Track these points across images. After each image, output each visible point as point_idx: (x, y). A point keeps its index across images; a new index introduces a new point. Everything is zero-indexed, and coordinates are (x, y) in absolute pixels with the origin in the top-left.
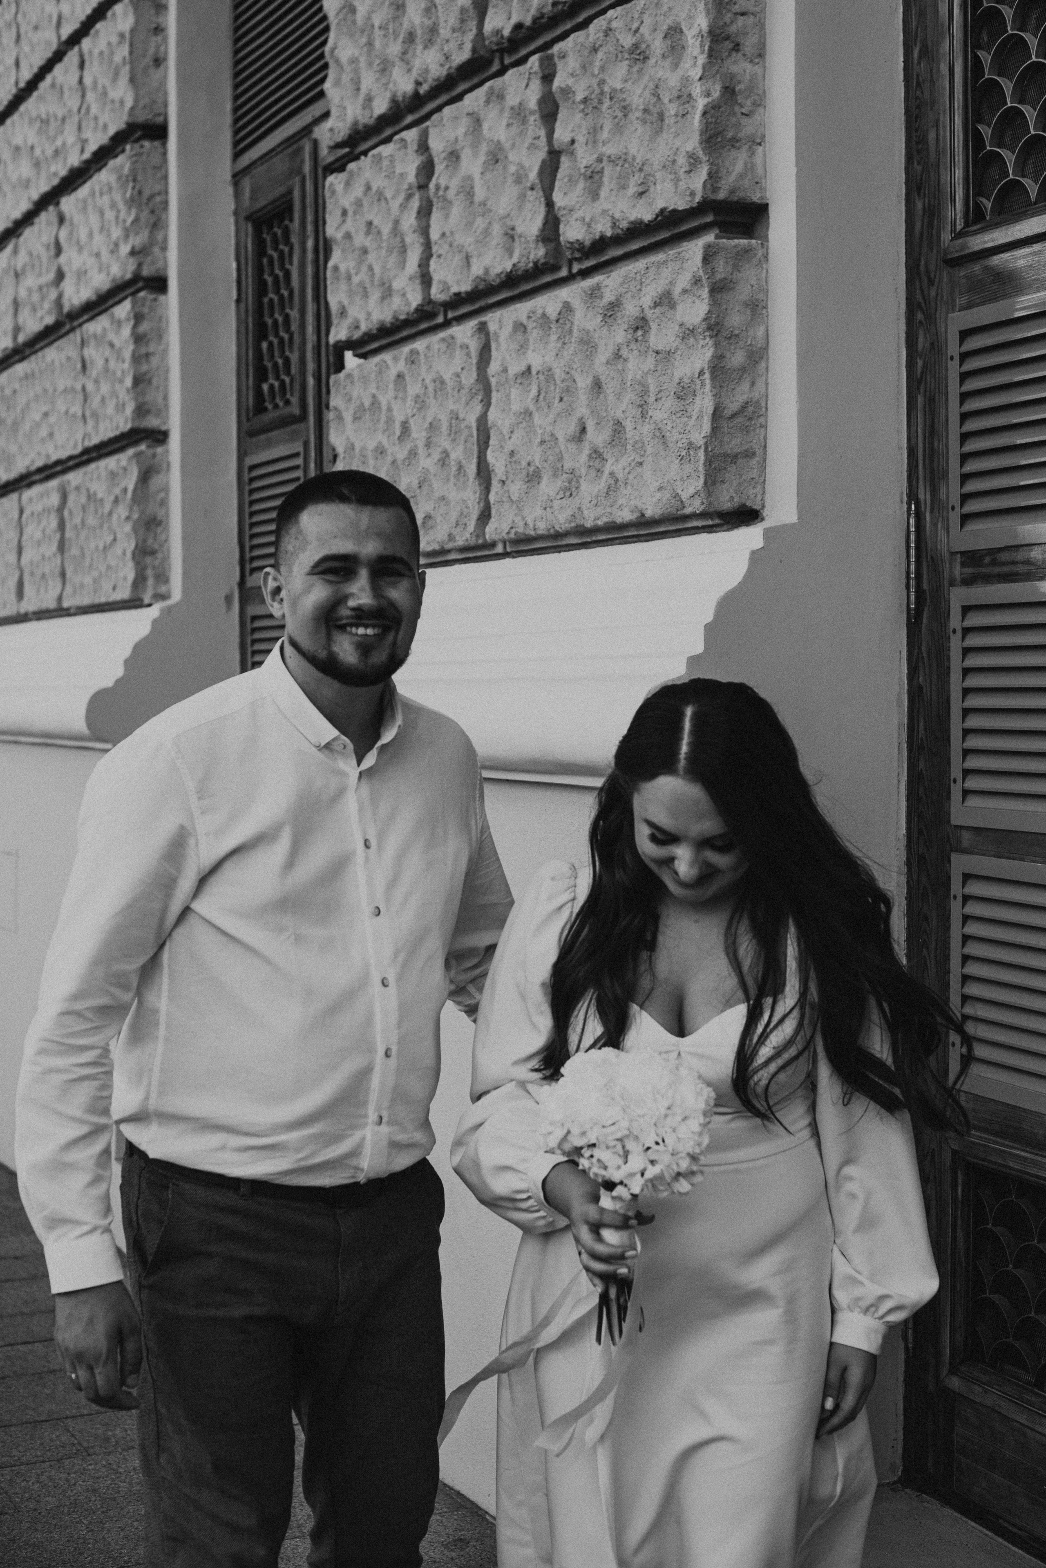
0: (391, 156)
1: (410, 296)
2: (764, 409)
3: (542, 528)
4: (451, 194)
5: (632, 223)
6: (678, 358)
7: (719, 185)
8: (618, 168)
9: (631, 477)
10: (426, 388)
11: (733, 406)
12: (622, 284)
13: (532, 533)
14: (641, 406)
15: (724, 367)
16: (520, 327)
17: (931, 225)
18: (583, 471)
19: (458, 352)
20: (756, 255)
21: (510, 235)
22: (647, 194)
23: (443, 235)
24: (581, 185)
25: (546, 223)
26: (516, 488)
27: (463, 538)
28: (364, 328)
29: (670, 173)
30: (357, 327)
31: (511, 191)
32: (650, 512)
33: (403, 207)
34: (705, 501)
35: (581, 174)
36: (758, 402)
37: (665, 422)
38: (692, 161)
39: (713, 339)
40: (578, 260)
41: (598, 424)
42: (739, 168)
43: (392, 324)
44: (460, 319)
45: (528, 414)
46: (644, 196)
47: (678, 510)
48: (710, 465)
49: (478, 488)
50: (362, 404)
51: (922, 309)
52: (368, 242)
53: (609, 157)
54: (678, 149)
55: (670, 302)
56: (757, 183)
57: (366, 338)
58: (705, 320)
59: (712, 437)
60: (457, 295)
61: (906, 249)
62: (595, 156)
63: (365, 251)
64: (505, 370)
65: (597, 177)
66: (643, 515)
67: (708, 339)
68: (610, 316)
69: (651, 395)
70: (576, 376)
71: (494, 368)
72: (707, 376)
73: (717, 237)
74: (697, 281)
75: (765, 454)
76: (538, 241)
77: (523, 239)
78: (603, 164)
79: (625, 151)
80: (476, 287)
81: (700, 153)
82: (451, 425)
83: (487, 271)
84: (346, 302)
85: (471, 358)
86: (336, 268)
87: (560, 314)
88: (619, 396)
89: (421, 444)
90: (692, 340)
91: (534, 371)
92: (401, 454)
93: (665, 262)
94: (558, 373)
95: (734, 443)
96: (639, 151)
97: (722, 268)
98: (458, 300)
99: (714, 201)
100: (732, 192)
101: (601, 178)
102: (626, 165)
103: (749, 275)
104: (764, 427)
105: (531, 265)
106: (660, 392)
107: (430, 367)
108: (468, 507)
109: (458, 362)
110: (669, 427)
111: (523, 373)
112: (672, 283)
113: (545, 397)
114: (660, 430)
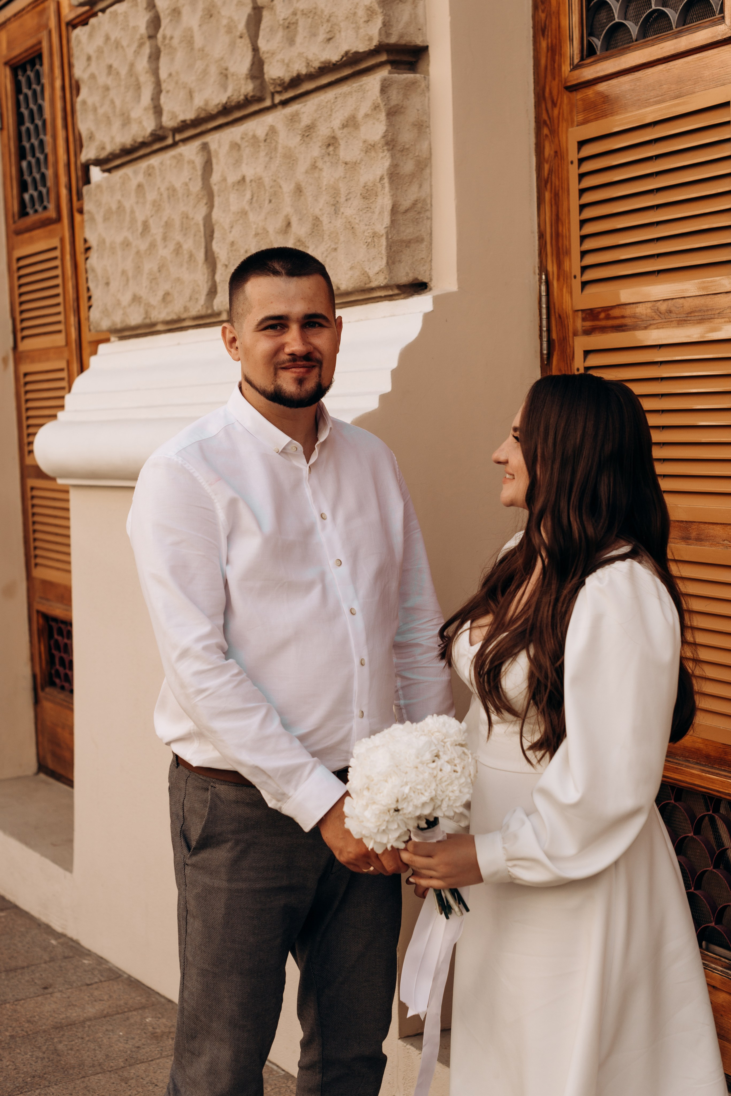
0: (126, 13)
1: (145, 124)
2: (429, 205)
4: (175, 42)
5: (322, 63)
6: (363, 167)
7: (390, 32)
8: (310, 20)
9: (328, 260)
10: (161, 195)
11: (406, 203)
12: (316, 111)
14: (334, 205)
15: (398, 174)
16: (235, 146)
17: (553, 60)
19: (186, 166)
20: (420, 86)
21: (225, 75)
22: (333, 40)
23: (170, 75)
24: (280, 34)
25: (253, 64)
27: (197, 308)
28: (109, 148)
29: (352, 23)
30: (103, 148)
31: (223, 41)
32: (345, 285)
33: (137, 53)
34: (387, 277)
35: (280, 25)
36: (424, 200)
37: (354, 217)
38: (370, 13)
39: (390, 152)
40: (279, 93)
41: (300, 219)
42: (405, 17)
43: (132, 145)
44: (185, 141)
45: (244, 213)
46: (331, 41)
47: (366, 284)
48: (390, 249)
49: (206, 271)
50: (110, 209)
51: (547, 125)
52: (109, 81)
53: (302, 11)
54: (357, 4)
55: (355, 124)
56: (420, 29)
57: (110, 157)
58: (384, 137)
59: (391, 227)
60: (184, 121)
61: (534, 79)
62: (291, 10)
63: (107, 89)
64: (225, 180)
65: (293, 27)
67: (386, 152)
68: (307, 136)
69: (342, 196)
70: (282, 183)
71: (215, 178)
72: (386, 181)
73: (390, 73)
74: (376, 108)
75: (431, 239)
76: (247, 78)
77: (235, 77)
78: (298, 17)
79: (314, 6)
80: (198, 115)
81: (376, 7)
82: (182, 223)
83: (207, 103)
84: (93, 128)
85: (196, 170)
86: (84, 102)
87: (267, 135)
88: (316, 198)
89: (159, 238)
90: (373, 154)
91: (248, 180)
92: (143, 246)
93: (350, 93)
94: (267, 181)
95: (408, 232)
96: (326, 6)
97: (395, 96)
98: (184, 126)
99: (388, 45)
100: (401, 36)
101: (296, 28)
102: (316, 17)
103: (415, 102)
104: (430, 219)
105: (242, 97)
106: (349, 194)
107: (164, 179)
108: (198, 286)
109: (186, 174)
110: (357, 221)
111: (239, 182)
112: (357, 109)
113: (257, 200)
114: (350, 223)
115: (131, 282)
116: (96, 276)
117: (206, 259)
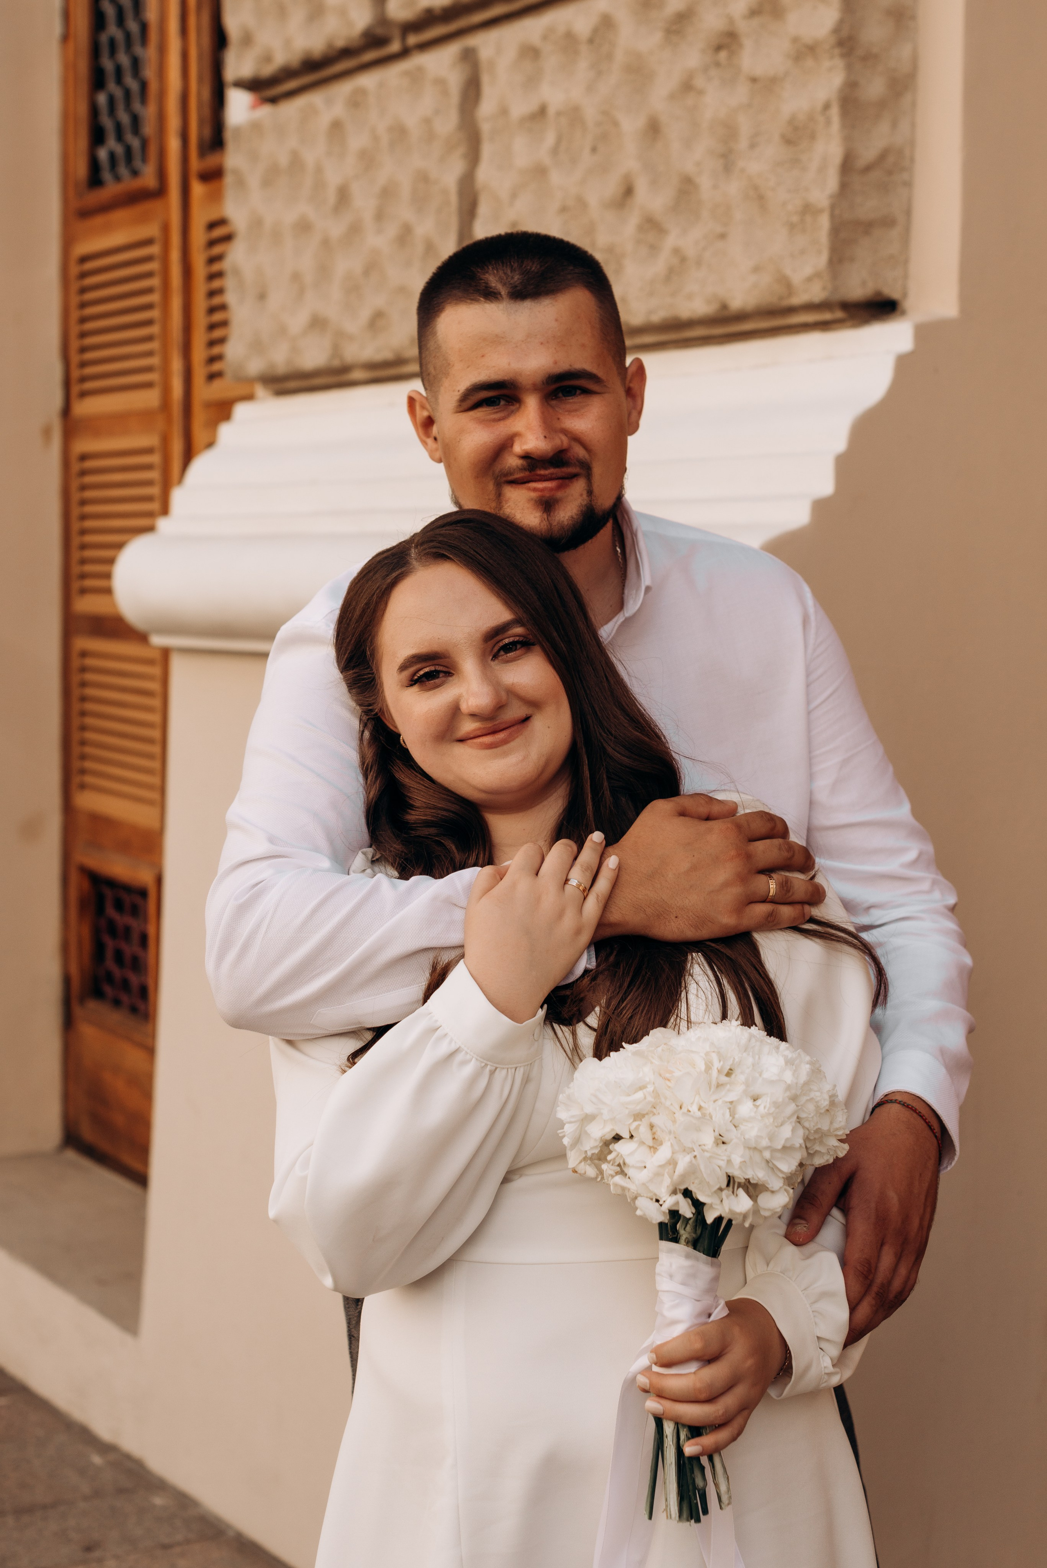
1: (354, 15)
2: (909, 160)
6: (788, 87)
9: (707, 255)
10: (377, 139)
11: (868, 154)
14: (724, 156)
15: (857, 99)
16: (530, 53)
19: (428, 88)
28: (280, 59)
30: (269, 60)
32: (738, 301)
34: (828, 286)
36: (901, 150)
37: (766, 176)
39: (845, 59)
41: (653, 182)
43: (323, 53)
44: (426, 45)
45: (540, 171)
47: (782, 299)
48: (838, 235)
50: (276, 164)
55: (775, 9)
57: (280, 74)
58: (837, 30)
59: (839, 196)
60: (426, 11)
64: (504, 111)
66: (724, 307)
67: (837, 59)
68: (677, 32)
69: (742, 139)
70: (620, 116)
71: (487, 108)
72: (835, 111)
75: (909, 222)
82: (415, 190)
84: (252, 24)
85: (449, 96)
87: (595, 31)
88: (688, 144)
89: (368, 216)
90: (809, 63)
91: (551, 111)
92: (336, 229)
94: (590, 113)
95: (868, 206)
98: (426, 20)
104: (908, 184)
106: (755, 135)
107: (382, 113)
109: (428, 102)
110: (773, 182)
111: (533, 117)
113: (567, 150)
114: (756, 188)
115: (309, 293)
116: (241, 283)
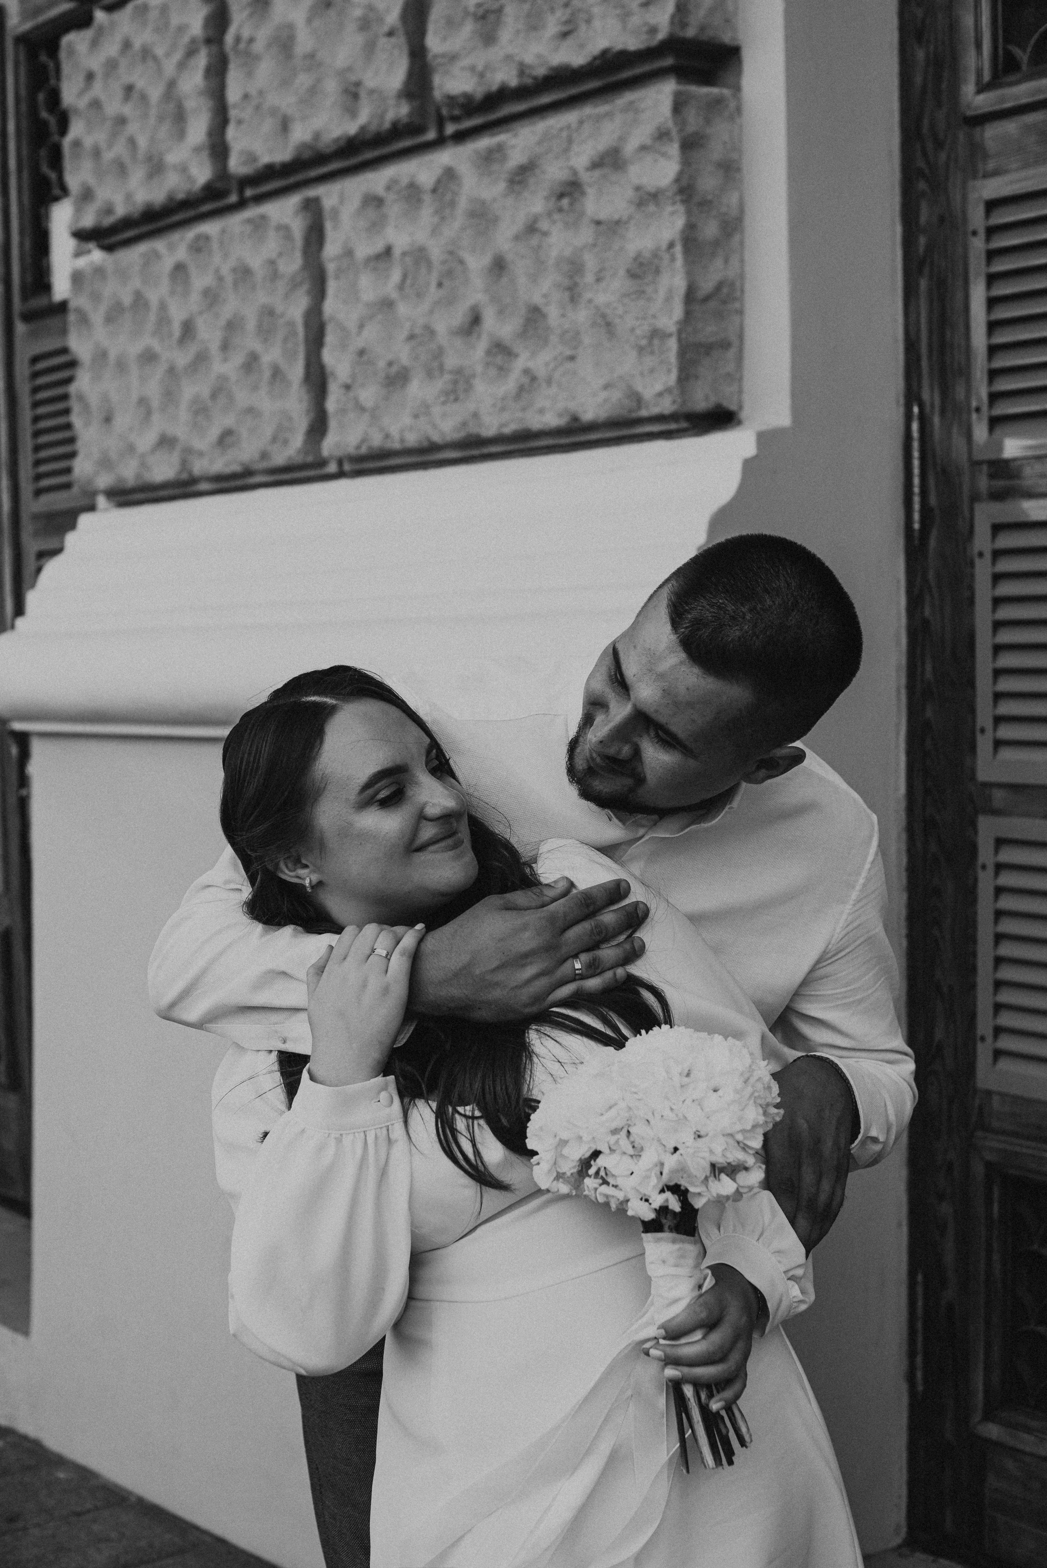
1: (192, 173)
2: (739, 292)
3: (412, 439)
4: (258, 47)
5: (553, 69)
6: (632, 229)
7: (686, 21)
9: (557, 375)
10: (221, 279)
11: (707, 285)
12: (539, 143)
13: (397, 446)
14: (570, 289)
15: (696, 239)
16: (374, 201)
17: (939, 78)
18: (479, 369)
19: (272, 234)
20: (727, 106)
21: (353, 93)
22: (575, 35)
23: (247, 96)
24: (467, 27)
25: (410, 76)
26: (368, 395)
27: (287, 454)
28: (121, 212)
30: (110, 211)
31: (350, 42)
32: (588, 416)
33: (182, 65)
34: (677, 400)
35: (468, 14)
36: (733, 283)
37: (613, 306)
39: (685, 205)
40: (455, 119)
41: (501, 312)
42: (708, 1)
43: (164, 205)
45: (387, 304)
46: (570, 37)
47: (632, 412)
48: (685, 356)
49: (305, 397)
50: (119, 303)
51: (925, 177)
52: (127, 110)
55: (617, 162)
56: (728, 21)
57: (123, 224)
58: (677, 180)
59: (684, 322)
60: (267, 166)
61: (901, 105)
63: (122, 121)
64: (349, 253)
65: (493, 17)
66: (575, 419)
67: (679, 204)
68: (520, 182)
69: (588, 275)
70: (466, 256)
71: (331, 249)
72: (678, 249)
73: (679, 83)
74: (662, 135)
75: (742, 344)
76: (399, 96)
77: (375, 95)
80: (298, 156)
82: (261, 323)
83: (317, 136)
84: (92, 182)
85: (292, 240)
86: (78, 143)
87: (439, 181)
88: (534, 278)
89: (214, 347)
90: (652, 208)
91: (397, 252)
92: (182, 358)
93: (609, 115)
94: (436, 253)
95: (709, 331)
97: (693, 120)
98: (266, 174)
99: (681, 40)
100: (702, 28)
101: (499, 18)
103: (720, 131)
104: (740, 312)
105: (387, 125)
106: (601, 271)
107: (226, 256)
108: (290, 419)
109: (272, 245)
110: (620, 311)
111: (378, 257)
112: (622, 139)
113: (412, 285)
114: (604, 316)
115: (156, 417)
116: (86, 408)
117: (308, 377)
